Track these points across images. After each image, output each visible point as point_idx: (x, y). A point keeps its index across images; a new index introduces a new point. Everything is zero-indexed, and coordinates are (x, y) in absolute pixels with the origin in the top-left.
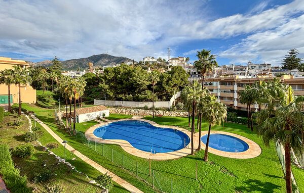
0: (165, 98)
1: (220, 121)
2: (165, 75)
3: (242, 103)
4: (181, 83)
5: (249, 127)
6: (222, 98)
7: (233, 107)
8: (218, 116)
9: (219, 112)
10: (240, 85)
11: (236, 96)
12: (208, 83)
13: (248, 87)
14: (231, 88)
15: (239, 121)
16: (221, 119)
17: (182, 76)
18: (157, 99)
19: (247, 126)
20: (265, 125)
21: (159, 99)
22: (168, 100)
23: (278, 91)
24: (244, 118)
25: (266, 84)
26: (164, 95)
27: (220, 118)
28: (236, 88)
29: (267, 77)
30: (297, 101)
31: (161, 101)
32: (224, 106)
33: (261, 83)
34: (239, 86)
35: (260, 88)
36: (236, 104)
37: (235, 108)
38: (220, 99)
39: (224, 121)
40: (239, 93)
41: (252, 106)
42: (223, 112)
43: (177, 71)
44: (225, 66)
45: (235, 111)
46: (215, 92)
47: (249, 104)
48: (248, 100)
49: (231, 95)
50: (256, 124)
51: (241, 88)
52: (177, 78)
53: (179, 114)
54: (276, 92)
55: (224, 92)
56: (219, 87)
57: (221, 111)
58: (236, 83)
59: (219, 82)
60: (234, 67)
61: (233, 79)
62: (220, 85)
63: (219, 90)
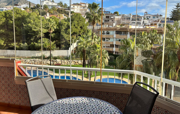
0: (63, 46)
2: (64, 22)
4: (80, 32)
6: (117, 46)
12: (105, 32)
14: (125, 36)
17: (81, 25)
18: (55, 47)
21: (57, 47)
22: (67, 48)
26: (63, 44)
29: (153, 27)
31: (60, 49)
33: (143, 33)
43: (76, 19)
44: (124, 15)
46: (111, 40)
52: (76, 26)
53: (78, 63)
56: (115, 36)
57: (104, 57)
58: (129, 33)
59: (115, 31)
60: (131, 16)
61: (127, 29)
62: (116, 34)
63: (115, 38)
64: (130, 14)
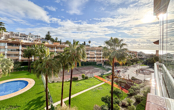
1: (7, 73)
3: (25, 57)
5: (28, 71)
6: (8, 55)
7: (18, 61)
8: (5, 69)
9: (6, 66)
10: (23, 46)
11: (20, 53)
13: (29, 48)
14: (17, 48)
15: (22, 69)
16: (9, 71)
19: (27, 71)
20: (38, 68)
23: (44, 50)
24: (26, 66)
25: (38, 46)
27: (7, 70)
28: (21, 48)
29: (38, 42)
30: (50, 54)
32: (11, 60)
33: (36, 45)
34: (23, 47)
35: (35, 48)
36: (20, 58)
37: (20, 61)
38: (7, 56)
40: (22, 51)
41: (30, 59)
42: (10, 65)
44: (12, 32)
45: (19, 63)
47: (29, 58)
48: (29, 55)
49: (17, 53)
50: (33, 68)
54: (43, 51)
55: (11, 50)
56: (6, 47)
57: (8, 65)
58: (21, 45)
59: (7, 43)
60: (20, 34)
61: (19, 42)
62: (7, 45)
63: (6, 49)
64: (19, 33)
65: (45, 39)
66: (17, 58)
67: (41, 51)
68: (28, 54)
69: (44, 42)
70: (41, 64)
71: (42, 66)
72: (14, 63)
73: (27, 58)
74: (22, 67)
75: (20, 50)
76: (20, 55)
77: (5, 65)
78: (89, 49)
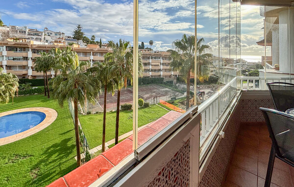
1: (8, 98)
3: (38, 71)
5: (46, 95)
6: (9, 67)
7: (26, 77)
8: (4, 92)
9: (5, 87)
10: (35, 51)
11: (30, 63)
13: (44, 54)
14: (24, 54)
15: (34, 91)
16: (10, 95)
19: (44, 95)
20: (60, 89)
23: (69, 58)
24: (40, 87)
25: (61, 51)
27: (7, 94)
28: (30, 54)
29: (61, 44)
30: (81, 65)
32: (14, 77)
33: (57, 50)
34: (34, 53)
35: (56, 55)
36: (30, 73)
37: (30, 78)
38: (7, 69)
39: (13, 96)
40: (34, 60)
41: (48, 73)
42: (12, 85)
44: (14, 27)
45: (29, 81)
47: (45, 72)
48: (45, 68)
49: (24, 63)
50: (52, 90)
51: (36, 55)
54: (68, 59)
55: (14, 59)
56: (5, 53)
57: (9, 84)
58: (30, 49)
59: (5, 47)
60: (27, 30)
61: (27, 44)
63: (5, 57)
64: (26, 27)
65: (73, 38)
66: (24, 72)
67: (65, 60)
68: (44, 65)
69: (71, 45)
70: (65, 82)
71: (67, 84)
72: (18, 82)
73: (42, 71)
74: (33, 88)
75: (30, 59)
76: (30, 68)
77: (4, 85)
78: (151, 55)
